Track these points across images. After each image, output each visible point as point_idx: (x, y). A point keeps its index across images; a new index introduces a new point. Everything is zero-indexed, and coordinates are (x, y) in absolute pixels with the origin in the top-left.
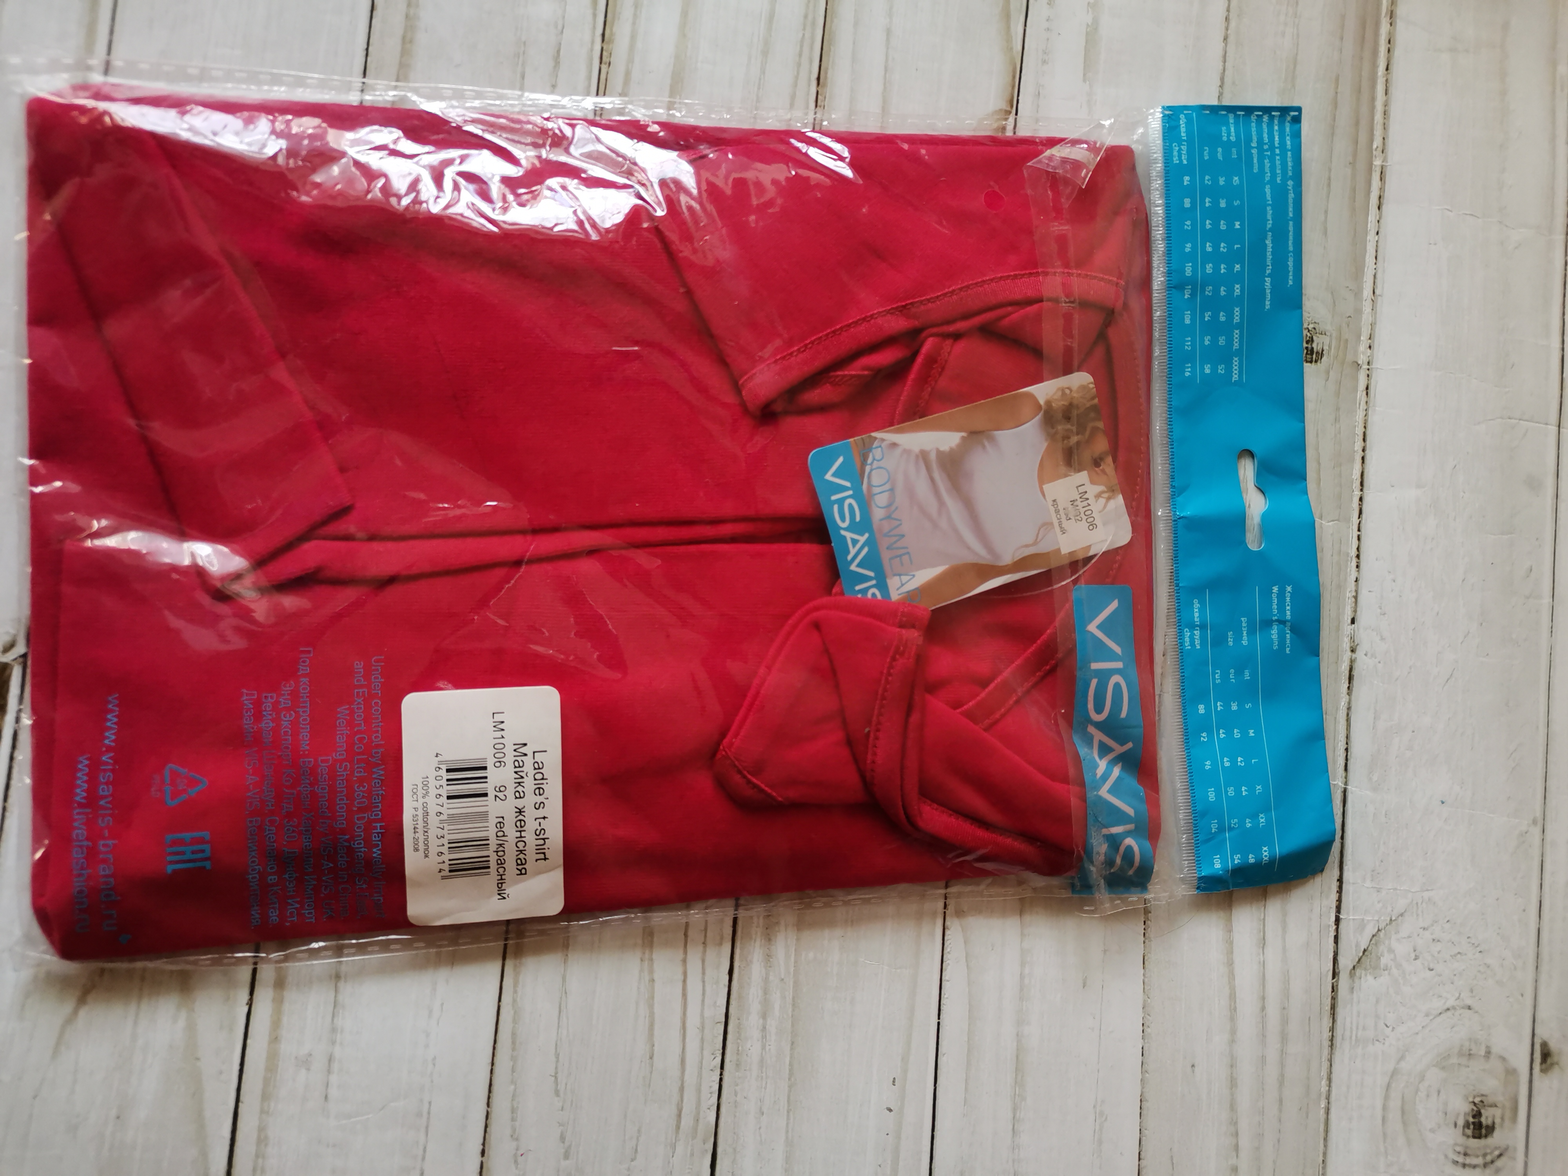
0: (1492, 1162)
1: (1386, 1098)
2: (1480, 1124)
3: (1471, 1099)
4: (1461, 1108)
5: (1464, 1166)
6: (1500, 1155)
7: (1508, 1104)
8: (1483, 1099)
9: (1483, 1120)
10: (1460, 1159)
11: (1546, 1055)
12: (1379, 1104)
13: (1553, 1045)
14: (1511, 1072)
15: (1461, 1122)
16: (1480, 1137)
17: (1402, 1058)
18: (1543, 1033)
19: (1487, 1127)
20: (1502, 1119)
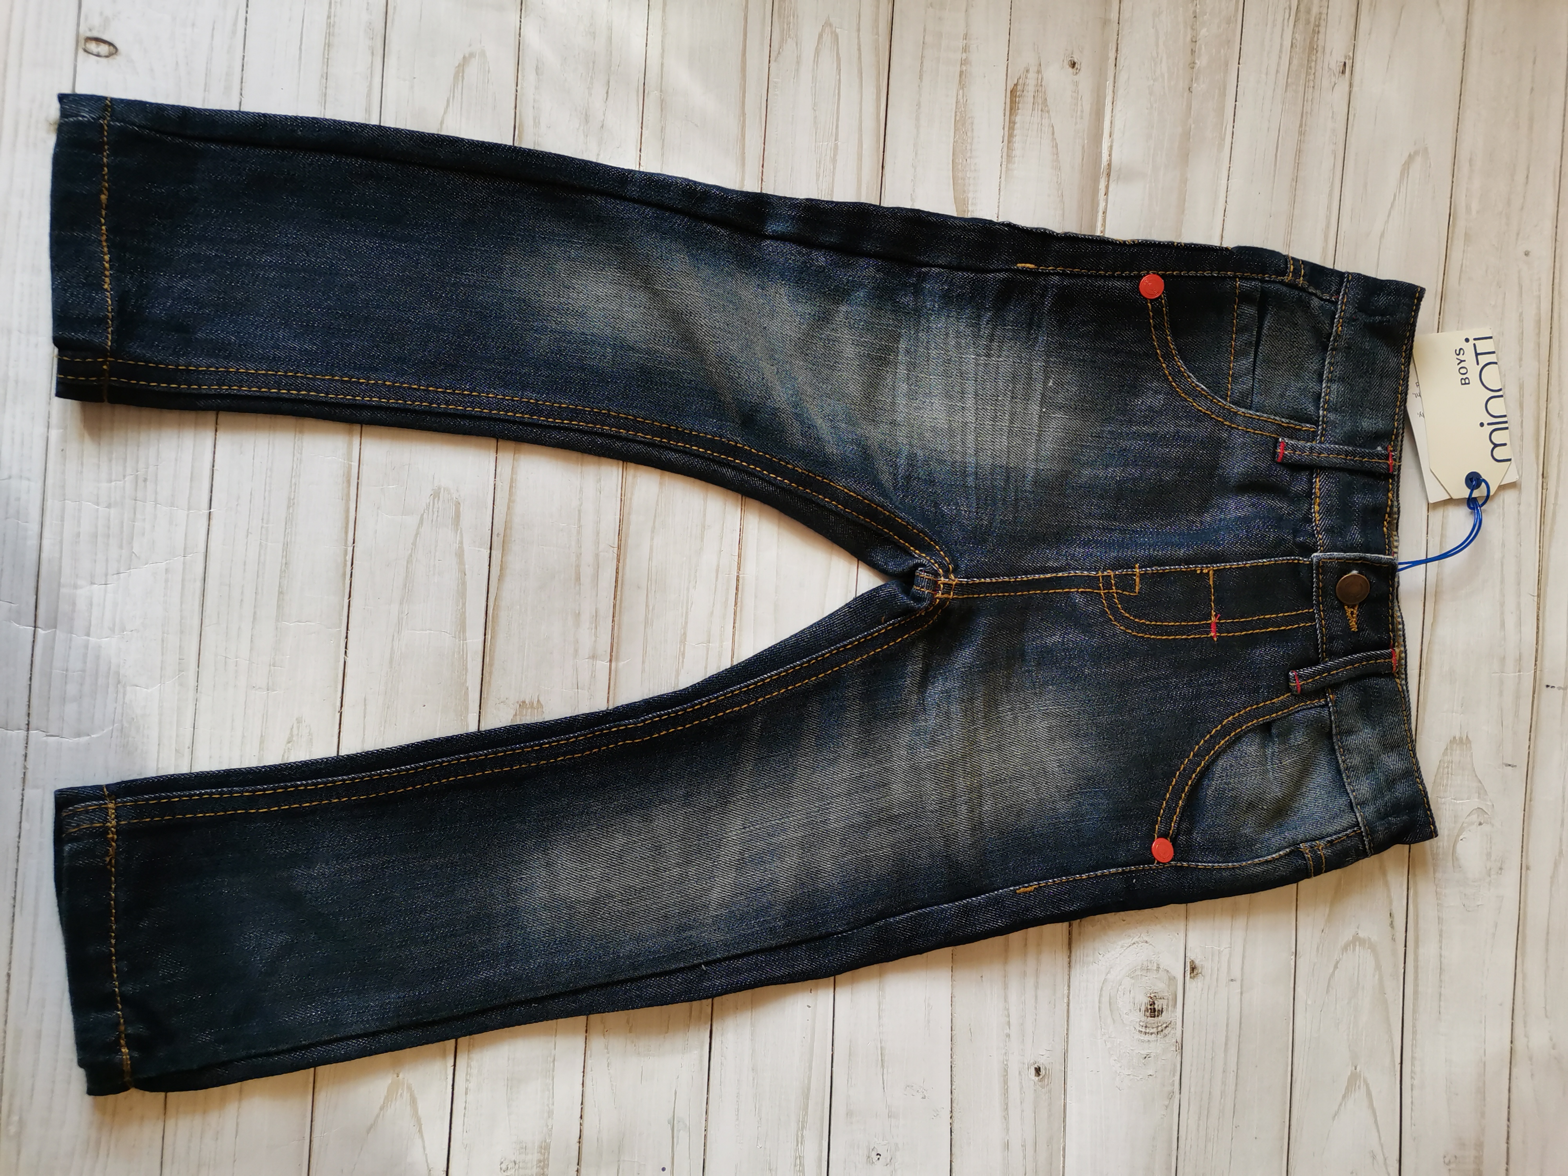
0: (1162, 1031)
1: (1101, 996)
2: (1154, 1009)
3: (1149, 995)
4: (1143, 1000)
5: (1146, 1033)
6: (1166, 1027)
7: (1170, 997)
8: (1156, 994)
9: (1156, 1006)
10: (1143, 1030)
11: (1193, 969)
12: (1097, 1000)
13: (1197, 962)
14: (1172, 979)
15: (1143, 1008)
16: (1154, 1017)
17: (1109, 972)
18: (1191, 956)
19: (1159, 1010)
20: (1167, 1005)
